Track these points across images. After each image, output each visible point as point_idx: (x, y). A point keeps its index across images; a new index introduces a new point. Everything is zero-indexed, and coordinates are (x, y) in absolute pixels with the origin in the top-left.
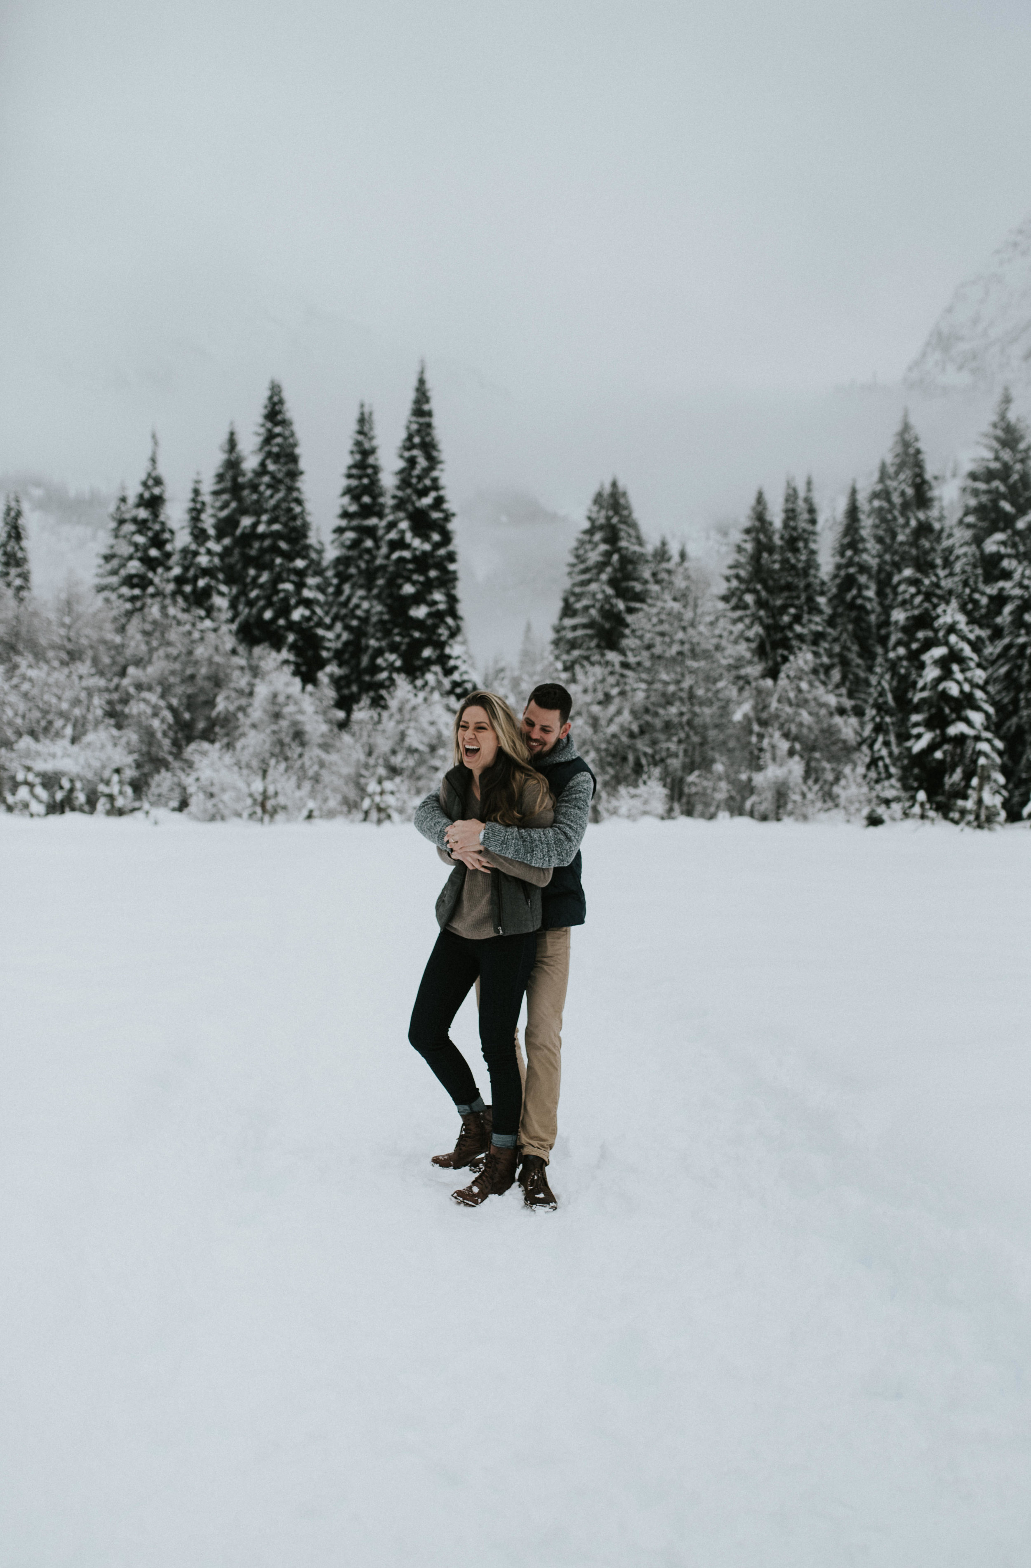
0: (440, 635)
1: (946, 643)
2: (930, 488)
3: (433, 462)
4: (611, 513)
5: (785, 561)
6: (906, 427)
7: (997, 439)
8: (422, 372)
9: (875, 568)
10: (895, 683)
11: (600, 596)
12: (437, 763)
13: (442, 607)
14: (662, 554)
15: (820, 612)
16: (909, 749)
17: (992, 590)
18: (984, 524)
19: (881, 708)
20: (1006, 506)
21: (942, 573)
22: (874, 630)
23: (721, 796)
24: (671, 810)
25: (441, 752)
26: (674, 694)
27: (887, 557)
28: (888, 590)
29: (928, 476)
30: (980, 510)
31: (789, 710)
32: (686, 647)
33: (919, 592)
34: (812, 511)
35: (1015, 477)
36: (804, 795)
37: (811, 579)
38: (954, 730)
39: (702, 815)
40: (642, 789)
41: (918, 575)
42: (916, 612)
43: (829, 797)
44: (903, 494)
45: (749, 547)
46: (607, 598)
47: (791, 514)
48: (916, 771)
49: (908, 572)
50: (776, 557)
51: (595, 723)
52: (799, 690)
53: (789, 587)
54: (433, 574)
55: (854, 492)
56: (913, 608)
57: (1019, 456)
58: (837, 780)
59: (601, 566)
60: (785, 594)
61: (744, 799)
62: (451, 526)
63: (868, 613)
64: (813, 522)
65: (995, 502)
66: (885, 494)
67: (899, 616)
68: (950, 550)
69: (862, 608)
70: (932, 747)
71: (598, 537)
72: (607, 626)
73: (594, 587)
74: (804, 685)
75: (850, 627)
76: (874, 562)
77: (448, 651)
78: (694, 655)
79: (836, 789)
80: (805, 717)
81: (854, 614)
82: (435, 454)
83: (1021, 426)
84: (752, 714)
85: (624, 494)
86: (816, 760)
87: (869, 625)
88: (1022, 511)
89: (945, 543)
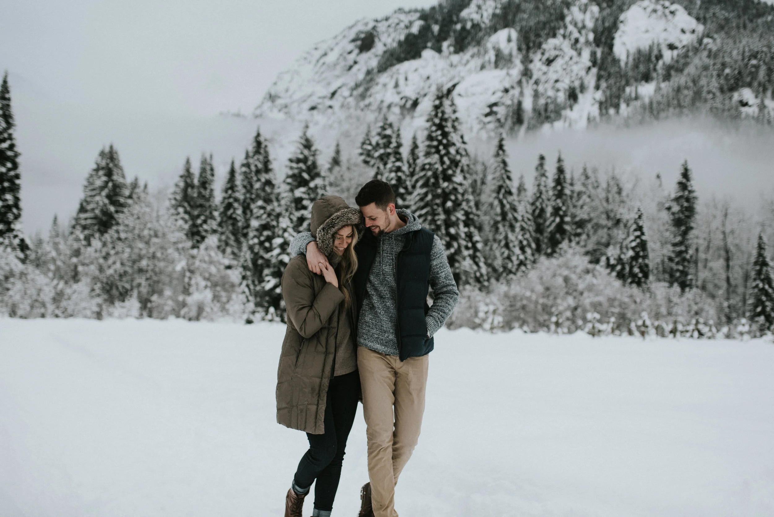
0: (8, 218)
1: (283, 237)
2: (271, 163)
3: (9, 125)
4: (109, 161)
5: (200, 193)
6: (258, 135)
7: (302, 144)
8: (6, 77)
9: (242, 201)
10: (252, 256)
11: (101, 203)
12: (9, 286)
13: (11, 202)
14: (135, 185)
15: (215, 219)
16: (263, 287)
17: (298, 214)
18: (295, 183)
19: (245, 268)
20: (306, 176)
21: (276, 204)
22: (240, 229)
23: (167, 308)
24: (141, 315)
25: (12, 280)
26: (144, 255)
27: (248, 195)
28: (248, 212)
29: (271, 157)
30: (293, 176)
31: (204, 265)
32: (152, 233)
33: (265, 213)
34: (212, 170)
35: (309, 163)
36: (212, 309)
37: (211, 203)
39: (157, 318)
40: (127, 303)
41: (264, 205)
42: (264, 222)
43: (223, 309)
44: (256, 166)
45: (182, 184)
46: (105, 205)
47: (203, 170)
48: (267, 298)
49: (260, 203)
50: (196, 190)
51: (101, 269)
52: (210, 256)
53: (201, 206)
54: (6, 184)
55: (233, 163)
56: (262, 220)
57: (312, 153)
58: (228, 301)
59: (102, 188)
60: (199, 209)
61: (180, 310)
62: (19, 160)
63: (238, 221)
64: (213, 175)
65: (300, 174)
66: (248, 165)
67: (255, 223)
68: (279, 194)
69: (235, 219)
70: (276, 287)
71: (101, 173)
72: (104, 218)
73: (98, 198)
74: (213, 254)
75: (230, 228)
76: (241, 197)
77: (13, 226)
78: (156, 236)
79: (227, 306)
80: (213, 270)
81: (230, 222)
82: (11, 121)
83: (312, 140)
84: (186, 267)
85: (116, 153)
86: (218, 292)
87: (238, 227)
88: (313, 178)
89: (276, 191)
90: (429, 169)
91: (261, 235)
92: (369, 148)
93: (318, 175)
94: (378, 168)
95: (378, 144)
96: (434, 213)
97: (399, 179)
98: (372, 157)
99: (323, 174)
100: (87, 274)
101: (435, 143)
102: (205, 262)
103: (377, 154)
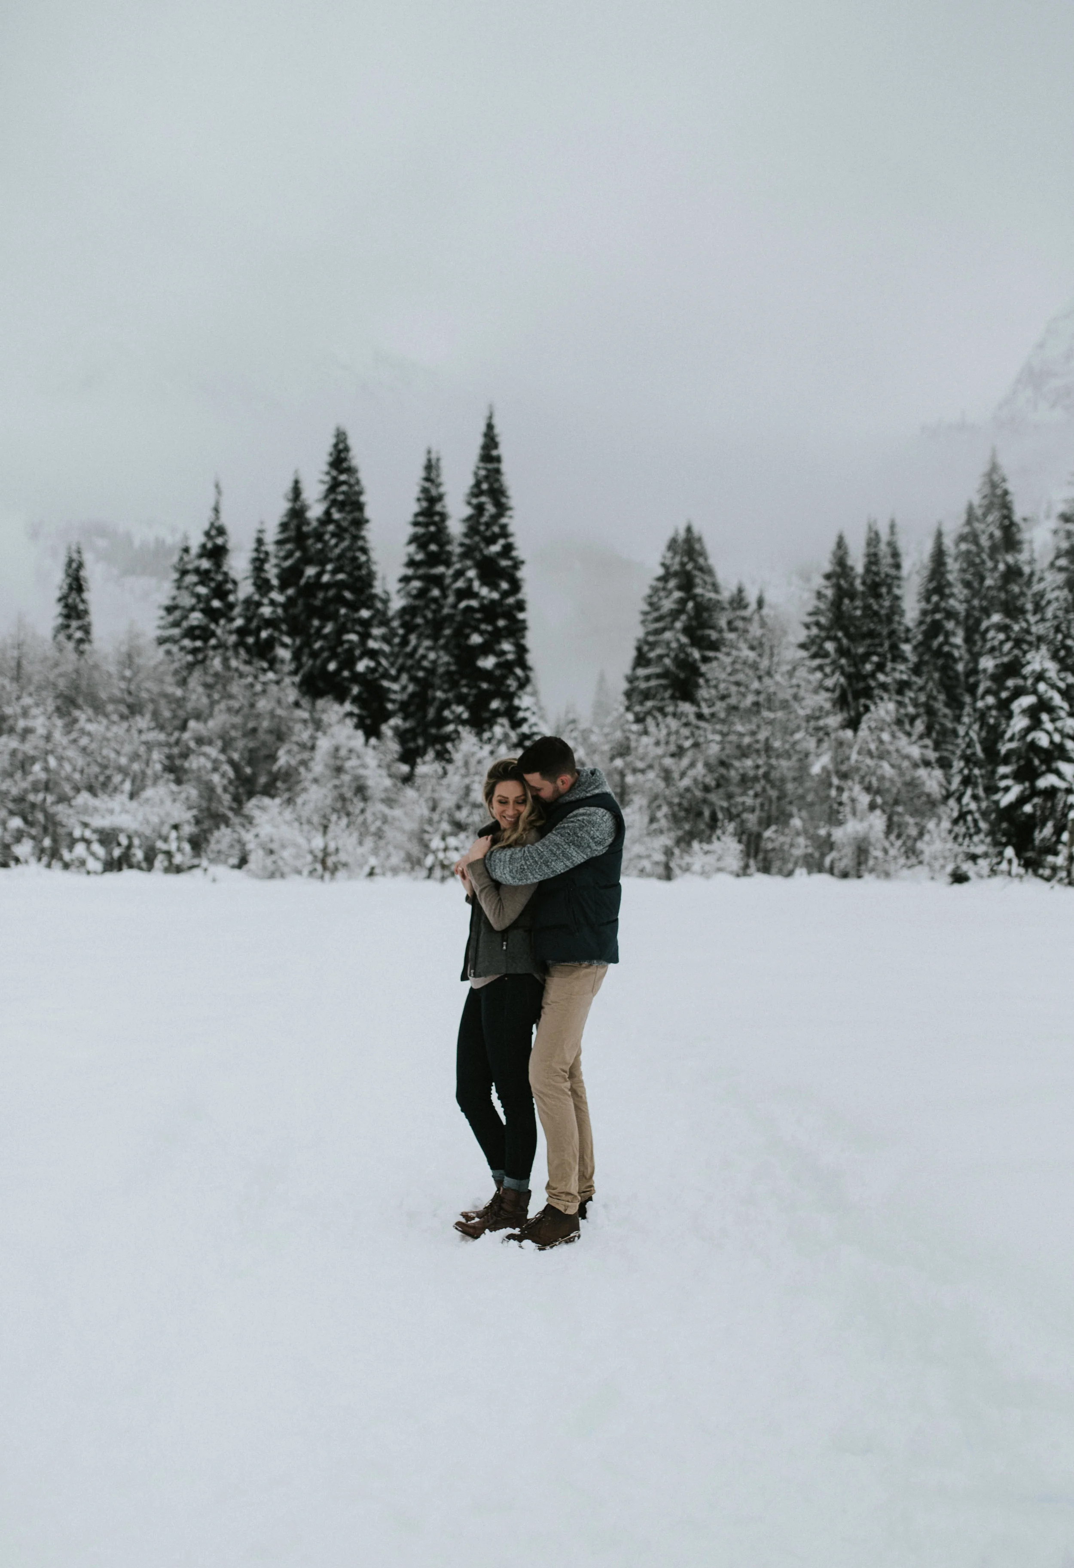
0: (509, 686)
1: (1035, 692)
2: (1019, 530)
3: (502, 508)
4: (685, 559)
5: (867, 608)
6: (994, 468)
8: (490, 417)
9: (963, 614)
10: (984, 734)
11: (674, 645)
13: (510, 657)
14: (738, 601)
15: (905, 660)
16: (997, 803)
19: (968, 759)
21: (1032, 619)
22: (962, 678)
23: (798, 852)
24: (746, 867)
26: (749, 746)
27: (976, 602)
28: (977, 637)
29: (1017, 517)
30: (1071, 553)
31: (869, 761)
32: (763, 697)
33: (1008, 639)
34: (895, 555)
36: (886, 851)
37: (895, 626)
38: (1043, 782)
39: (780, 872)
40: (716, 845)
41: (1008, 621)
42: (1006, 659)
43: (911, 852)
44: (991, 536)
45: (829, 593)
46: (682, 647)
47: (873, 559)
48: (1005, 825)
49: (996, 618)
50: (858, 603)
51: (667, 776)
52: (881, 742)
53: (871, 634)
54: (501, 623)
55: (939, 535)
56: (1002, 655)
58: (921, 834)
59: (675, 614)
60: (868, 641)
61: (823, 855)
62: (520, 574)
63: (956, 661)
64: (898, 566)
66: (972, 537)
67: (987, 663)
68: (1041, 595)
69: (949, 655)
70: (1022, 800)
71: (672, 584)
72: (682, 676)
73: (668, 635)
74: (886, 736)
75: (936, 675)
76: (961, 608)
77: (516, 702)
78: (771, 706)
79: (920, 845)
80: (887, 769)
81: (940, 662)
82: (504, 500)
84: (831, 767)
85: (700, 540)
86: (899, 814)
87: (957, 673)
89: (1036, 588)
91: (1001, 686)
100: (640, 790)
102: (870, 754)
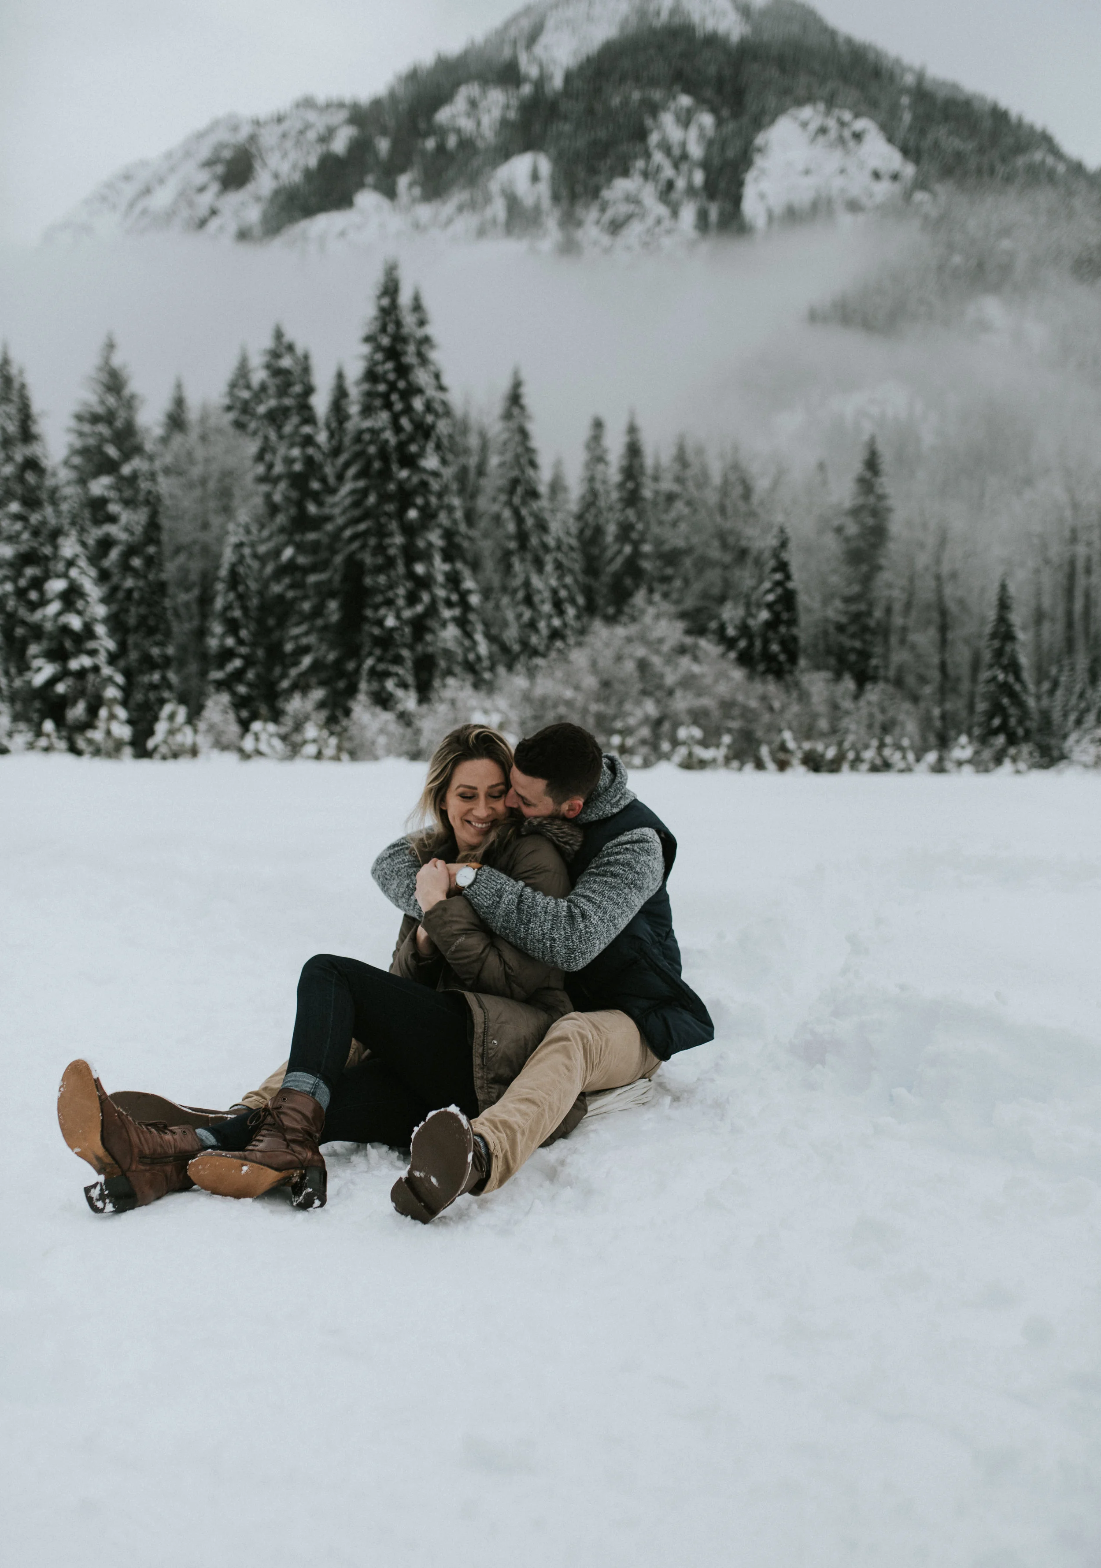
1: (67, 577)
2: (37, 423)
7: (103, 383)
10: (2, 620)
16: (29, 682)
17: (95, 534)
18: (89, 467)
20: (112, 451)
21: (49, 510)
29: (34, 411)
30: (84, 452)
33: (25, 528)
35: (119, 424)
38: (74, 665)
41: (25, 511)
42: (23, 548)
48: (37, 704)
49: (14, 507)
56: (20, 543)
57: (125, 403)
65: (99, 446)
68: (54, 491)
70: (52, 682)
83: (125, 373)
88: (127, 456)
89: (49, 482)
90: (371, 442)
91: (19, 574)
92: (246, 394)
93: (138, 450)
94: (266, 438)
95: (263, 388)
96: (382, 533)
97: (309, 461)
98: (253, 415)
99: (149, 447)
101: (382, 388)
103: (262, 409)
